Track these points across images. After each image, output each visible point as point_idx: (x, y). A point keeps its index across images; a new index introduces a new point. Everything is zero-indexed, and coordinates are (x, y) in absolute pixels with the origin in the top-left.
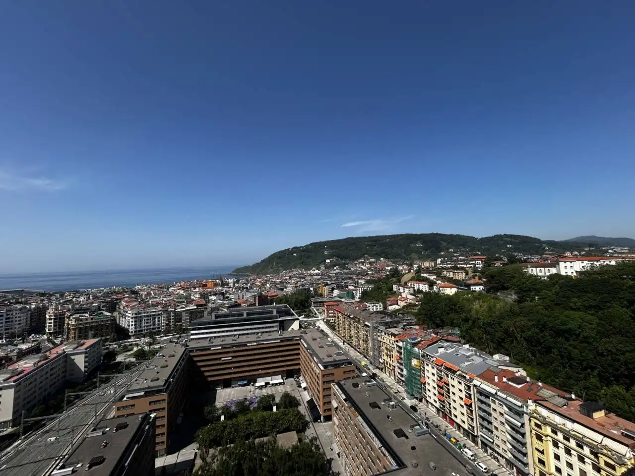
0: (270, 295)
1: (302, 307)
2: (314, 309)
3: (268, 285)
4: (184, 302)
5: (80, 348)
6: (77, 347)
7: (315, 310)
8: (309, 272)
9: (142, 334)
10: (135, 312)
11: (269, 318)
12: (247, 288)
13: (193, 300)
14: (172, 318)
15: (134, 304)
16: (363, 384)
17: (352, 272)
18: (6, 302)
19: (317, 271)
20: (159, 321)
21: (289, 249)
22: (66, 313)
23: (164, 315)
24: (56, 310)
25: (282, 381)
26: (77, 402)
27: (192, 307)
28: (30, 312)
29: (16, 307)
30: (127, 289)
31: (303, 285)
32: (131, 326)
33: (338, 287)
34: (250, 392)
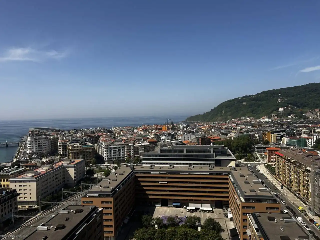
0: (212, 138)
1: (243, 151)
2: (256, 154)
3: (213, 130)
4: (141, 139)
5: (71, 164)
6: (70, 163)
7: (258, 156)
8: (258, 120)
9: (112, 161)
10: (107, 144)
11: (206, 156)
12: (193, 132)
13: (148, 138)
14: (132, 150)
15: (106, 139)
16: (281, 219)
17: (310, 121)
18: (39, 134)
19: (267, 120)
20: (123, 152)
21: (239, 98)
22: (68, 142)
23: (126, 148)
24: (63, 140)
25: (211, 209)
26: (70, 198)
27: (147, 143)
28: (50, 141)
29: (43, 137)
30: (106, 129)
31: (247, 132)
32: (104, 154)
33: (289, 135)
34: (182, 213)
